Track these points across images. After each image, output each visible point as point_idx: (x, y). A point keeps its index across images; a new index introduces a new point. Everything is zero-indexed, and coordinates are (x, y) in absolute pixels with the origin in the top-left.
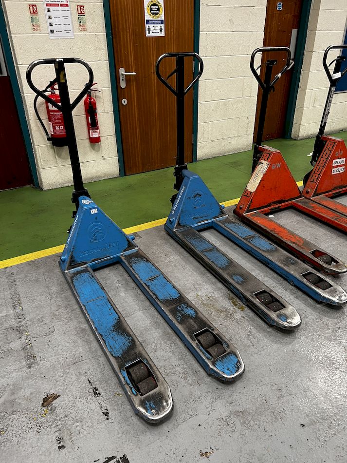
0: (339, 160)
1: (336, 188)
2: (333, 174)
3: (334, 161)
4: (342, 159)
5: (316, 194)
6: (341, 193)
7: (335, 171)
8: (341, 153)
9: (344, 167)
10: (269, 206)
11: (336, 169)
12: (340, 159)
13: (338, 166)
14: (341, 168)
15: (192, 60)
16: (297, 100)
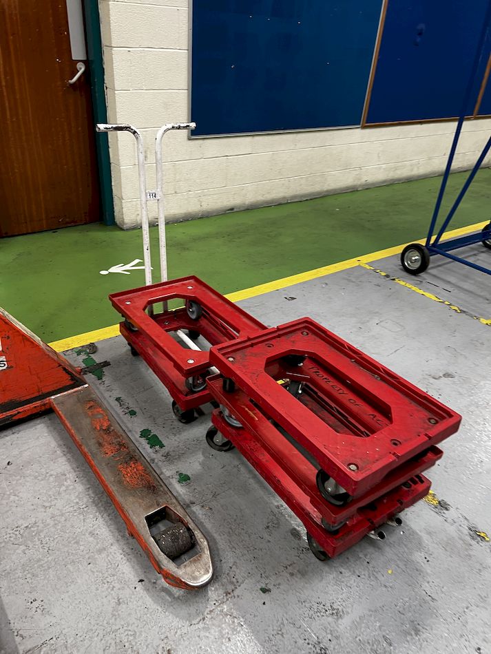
16: (110, 150)
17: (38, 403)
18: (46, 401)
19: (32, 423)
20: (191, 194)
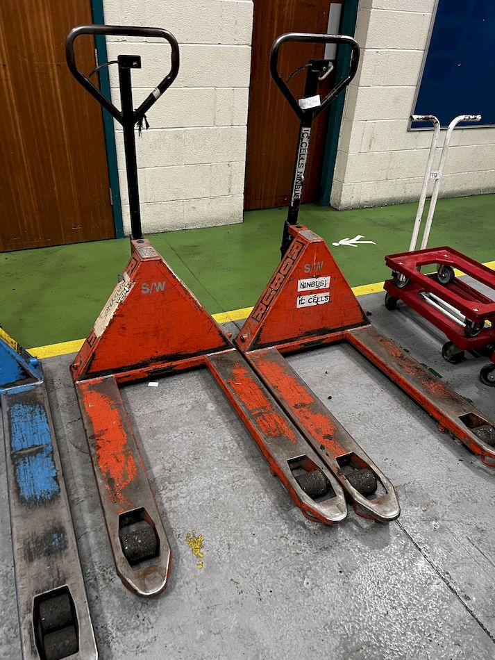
0: (314, 280)
1: (308, 334)
2: (299, 306)
3: (300, 282)
4: (320, 279)
5: (257, 345)
6: (324, 342)
7: (306, 302)
8: (320, 265)
9: (328, 294)
10: (144, 364)
11: (306, 298)
12: (317, 277)
13: (311, 292)
14: (320, 295)
15: (92, 47)
16: (340, 138)
17: (339, 333)
18: (345, 332)
19: (330, 349)
20: (399, 182)
